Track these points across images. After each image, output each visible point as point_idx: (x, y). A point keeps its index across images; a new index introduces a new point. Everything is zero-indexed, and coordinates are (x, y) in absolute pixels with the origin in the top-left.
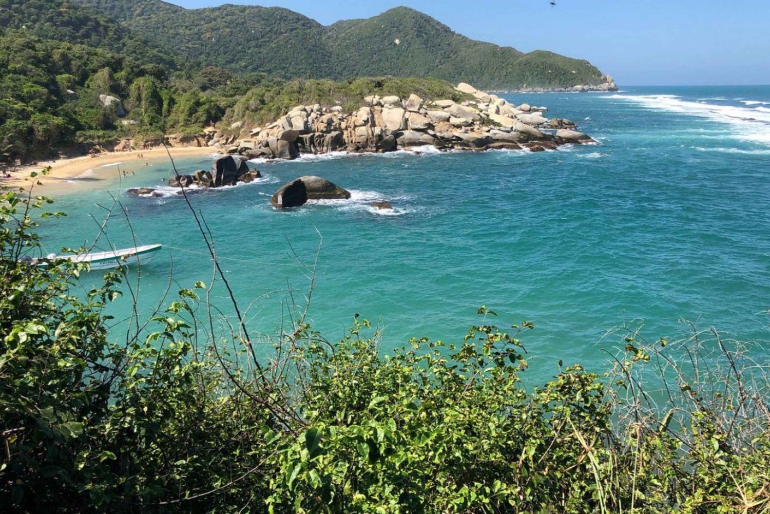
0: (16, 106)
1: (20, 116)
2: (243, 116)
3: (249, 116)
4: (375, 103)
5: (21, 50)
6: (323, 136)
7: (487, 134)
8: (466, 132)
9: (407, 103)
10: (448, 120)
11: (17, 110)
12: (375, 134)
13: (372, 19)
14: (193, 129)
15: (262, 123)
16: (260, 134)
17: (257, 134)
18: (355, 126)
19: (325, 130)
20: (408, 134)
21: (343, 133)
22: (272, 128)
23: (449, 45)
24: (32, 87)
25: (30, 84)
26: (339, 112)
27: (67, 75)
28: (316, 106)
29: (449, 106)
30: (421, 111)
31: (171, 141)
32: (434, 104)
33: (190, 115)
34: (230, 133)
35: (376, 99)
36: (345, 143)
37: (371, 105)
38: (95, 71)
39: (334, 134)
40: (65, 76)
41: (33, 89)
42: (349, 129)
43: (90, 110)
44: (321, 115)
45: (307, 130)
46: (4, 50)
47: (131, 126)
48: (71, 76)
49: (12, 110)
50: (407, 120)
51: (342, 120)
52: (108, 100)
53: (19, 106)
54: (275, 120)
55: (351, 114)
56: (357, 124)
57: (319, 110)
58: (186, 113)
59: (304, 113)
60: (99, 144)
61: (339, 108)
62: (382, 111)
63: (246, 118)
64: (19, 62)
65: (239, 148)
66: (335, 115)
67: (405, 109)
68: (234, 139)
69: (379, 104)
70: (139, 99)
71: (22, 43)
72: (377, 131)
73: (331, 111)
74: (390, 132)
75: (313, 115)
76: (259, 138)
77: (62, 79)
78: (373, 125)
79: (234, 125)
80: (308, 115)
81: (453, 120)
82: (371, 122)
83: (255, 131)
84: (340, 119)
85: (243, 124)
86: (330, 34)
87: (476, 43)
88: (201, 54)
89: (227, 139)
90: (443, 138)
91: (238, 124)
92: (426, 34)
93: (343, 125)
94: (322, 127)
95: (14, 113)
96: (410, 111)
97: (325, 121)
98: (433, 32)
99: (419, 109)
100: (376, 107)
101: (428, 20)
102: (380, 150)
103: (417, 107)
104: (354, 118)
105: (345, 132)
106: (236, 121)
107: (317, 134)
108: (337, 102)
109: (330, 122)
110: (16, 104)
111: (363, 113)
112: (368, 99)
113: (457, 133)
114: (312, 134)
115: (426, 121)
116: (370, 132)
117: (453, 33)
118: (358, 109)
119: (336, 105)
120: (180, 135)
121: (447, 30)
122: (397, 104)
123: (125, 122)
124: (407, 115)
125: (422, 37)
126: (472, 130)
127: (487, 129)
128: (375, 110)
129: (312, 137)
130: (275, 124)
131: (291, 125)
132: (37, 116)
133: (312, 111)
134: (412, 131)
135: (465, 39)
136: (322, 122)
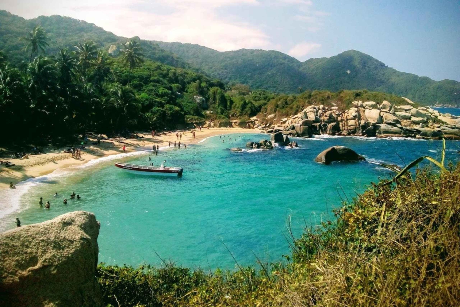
0: (157, 100)
1: (159, 105)
2: (275, 111)
3: (279, 111)
4: (359, 105)
5: (156, 70)
6: (327, 125)
7: (438, 129)
8: (423, 127)
9: (381, 106)
10: (410, 118)
11: (158, 102)
12: (361, 125)
13: (332, 58)
14: (245, 118)
15: (287, 115)
16: (287, 122)
17: (285, 122)
18: (348, 120)
19: (327, 121)
20: (383, 126)
21: (339, 124)
22: (294, 119)
23: (383, 74)
24: (163, 90)
25: (162, 88)
26: (337, 110)
27: (177, 84)
28: (321, 106)
29: (410, 110)
30: (391, 112)
31: (233, 124)
32: (399, 107)
33: (242, 110)
34: (267, 121)
35: (360, 103)
36: (341, 130)
37: (357, 106)
38: (189, 83)
39: (334, 124)
40: (176, 85)
41: (164, 91)
42: (343, 121)
43: (190, 104)
44: (325, 112)
45: (317, 121)
46: (147, 70)
47: (211, 115)
48: (179, 85)
49: (155, 102)
50: (382, 117)
51: (338, 115)
52: (199, 99)
53: (158, 100)
54: (296, 114)
55: (344, 112)
56: (348, 118)
57: (324, 109)
58: (240, 108)
59: (315, 110)
60: (196, 123)
61: (336, 108)
62: (364, 111)
63: (277, 112)
64: (156, 76)
65: (274, 130)
66: (334, 112)
67: (380, 110)
68: (270, 125)
69: (362, 106)
70: (215, 99)
71: (155, 66)
72: (362, 123)
73: (331, 110)
74: (371, 124)
75: (320, 111)
76: (287, 124)
77: (175, 86)
78: (360, 119)
79: (269, 117)
80: (317, 112)
81: (413, 119)
82: (358, 117)
83: (284, 120)
84: (337, 115)
85: (275, 116)
86: (304, 67)
87: (402, 74)
88: (226, 78)
89: (266, 124)
90: (407, 130)
91: (272, 116)
92: (368, 67)
93: (339, 119)
94: (326, 119)
95: (157, 103)
96: (383, 111)
97: (328, 116)
98: (373, 67)
99: (389, 111)
100: (361, 108)
101: (370, 58)
102: (365, 135)
103: (388, 109)
104: (346, 114)
105: (341, 123)
106: (270, 114)
107: (323, 123)
108: (334, 104)
109: (331, 116)
110: (157, 98)
111: (352, 112)
112: (355, 103)
113: (416, 127)
114: (320, 123)
115: (395, 118)
116: (357, 123)
117: (387, 67)
118: (349, 109)
119: (333, 106)
120: (238, 121)
121: (382, 65)
122: (374, 107)
123: (208, 112)
124: (382, 114)
125: (365, 69)
126: (427, 126)
127: (438, 125)
128: (360, 110)
129: (320, 125)
130: (296, 116)
131: (307, 117)
132: (167, 106)
133: (319, 109)
134: (385, 124)
135: (394, 71)
136: (326, 116)
